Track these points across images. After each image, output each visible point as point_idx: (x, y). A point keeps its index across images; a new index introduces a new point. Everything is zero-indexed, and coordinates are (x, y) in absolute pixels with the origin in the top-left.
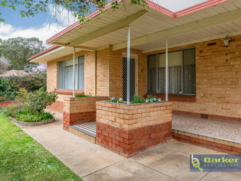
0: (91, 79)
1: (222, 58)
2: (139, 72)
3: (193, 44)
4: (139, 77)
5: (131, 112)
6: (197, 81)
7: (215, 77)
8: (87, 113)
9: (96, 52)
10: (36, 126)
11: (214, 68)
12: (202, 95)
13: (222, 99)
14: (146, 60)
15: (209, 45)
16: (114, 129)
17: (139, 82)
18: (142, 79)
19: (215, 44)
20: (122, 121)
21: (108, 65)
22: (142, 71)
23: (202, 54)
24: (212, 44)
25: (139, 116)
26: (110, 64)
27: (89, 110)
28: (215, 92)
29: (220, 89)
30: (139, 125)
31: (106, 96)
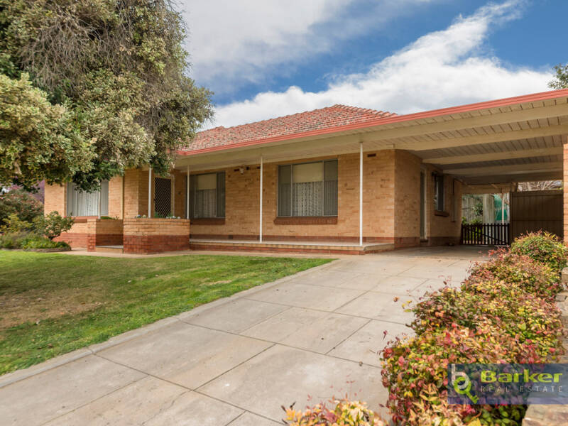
0: (118, 201)
2: (176, 195)
4: (175, 200)
5: (150, 223)
6: (226, 204)
8: (113, 235)
12: (230, 217)
13: (243, 220)
15: (235, 170)
16: (137, 237)
17: (176, 205)
18: (180, 203)
19: (238, 170)
20: (143, 230)
21: (138, 187)
22: (180, 193)
23: (230, 179)
25: (157, 226)
26: (139, 185)
28: (238, 214)
29: (241, 211)
30: (156, 233)
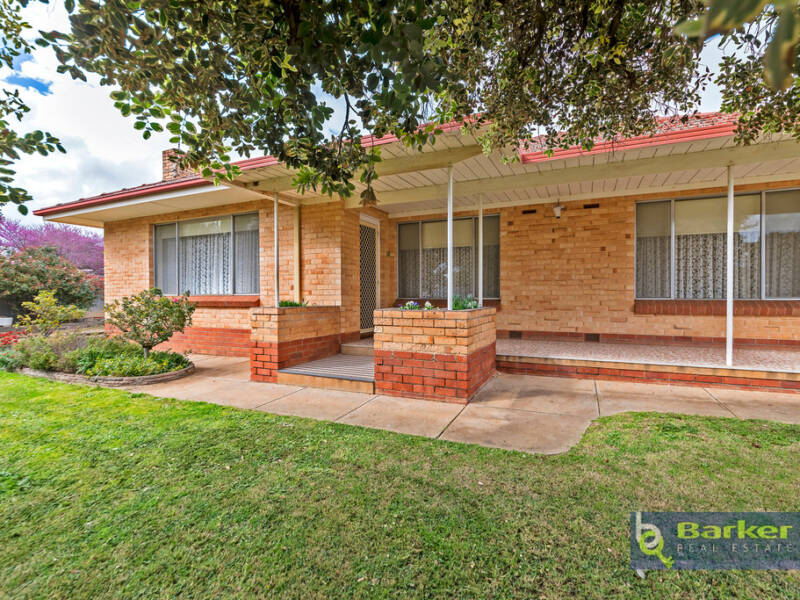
1: (546, 236)
2: (382, 257)
3: (496, 209)
4: (382, 267)
7: (533, 267)
9: (300, 208)
10: (162, 384)
11: (533, 252)
12: (513, 298)
13: (546, 305)
14: (396, 233)
15: (525, 212)
16: (428, 357)
17: (383, 276)
18: (389, 272)
19: (534, 212)
20: (452, 341)
21: (339, 240)
22: (389, 254)
23: (512, 228)
24: (529, 211)
26: (342, 237)
27: (310, 336)
28: (534, 293)
29: (542, 287)
31: (333, 304)
